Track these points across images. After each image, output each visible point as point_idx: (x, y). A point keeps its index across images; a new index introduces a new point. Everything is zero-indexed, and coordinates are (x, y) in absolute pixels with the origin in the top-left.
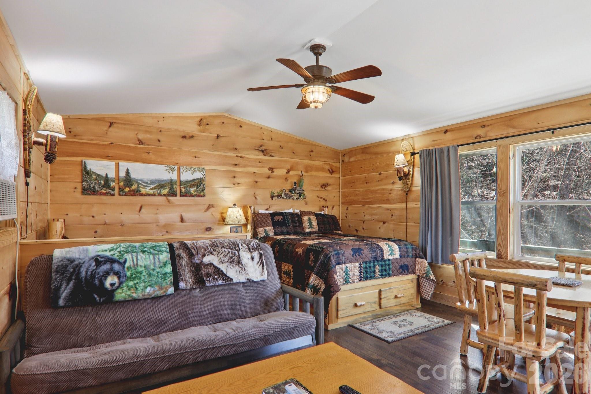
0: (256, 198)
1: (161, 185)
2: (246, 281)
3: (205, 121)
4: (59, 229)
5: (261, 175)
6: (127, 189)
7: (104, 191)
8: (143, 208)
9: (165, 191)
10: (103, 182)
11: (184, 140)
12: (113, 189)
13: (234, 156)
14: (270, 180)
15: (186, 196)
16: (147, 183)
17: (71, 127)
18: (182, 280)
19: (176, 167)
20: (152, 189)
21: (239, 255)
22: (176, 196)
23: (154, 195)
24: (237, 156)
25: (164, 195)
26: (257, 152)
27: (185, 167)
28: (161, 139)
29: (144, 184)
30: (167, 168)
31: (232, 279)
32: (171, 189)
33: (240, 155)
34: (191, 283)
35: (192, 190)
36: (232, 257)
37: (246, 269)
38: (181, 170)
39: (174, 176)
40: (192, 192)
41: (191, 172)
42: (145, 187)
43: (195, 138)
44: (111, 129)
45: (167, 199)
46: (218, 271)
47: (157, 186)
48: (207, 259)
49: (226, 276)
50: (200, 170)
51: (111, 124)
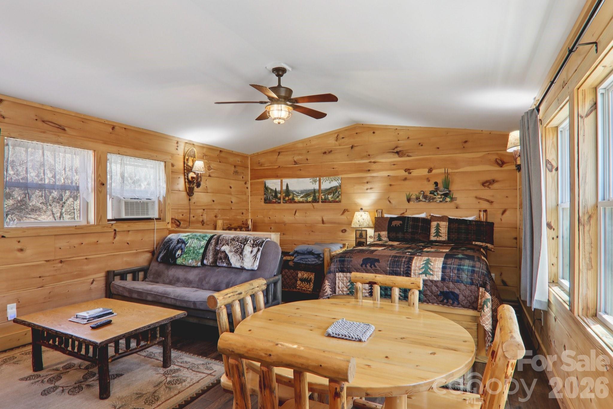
0: (390, 202)
1: (307, 194)
2: (240, 267)
3: (341, 136)
4: (220, 225)
5: (396, 178)
6: (287, 198)
7: (274, 201)
8: (297, 212)
9: (310, 199)
10: (274, 194)
11: (325, 155)
12: (280, 199)
13: (367, 163)
14: (407, 182)
15: (325, 202)
16: (298, 193)
17: (259, 160)
18: (206, 259)
19: (318, 179)
20: (302, 197)
21: (243, 248)
22: (318, 202)
23: (302, 202)
24: (370, 162)
25: (310, 202)
26: (391, 155)
27: (324, 178)
28: (308, 158)
29: (296, 194)
30: (311, 180)
31: (231, 264)
32: (314, 196)
33: (373, 161)
34: (211, 262)
35: (330, 197)
36: (238, 249)
37: (244, 259)
38: (322, 181)
39: (316, 187)
40: (330, 198)
41: (328, 181)
42: (297, 197)
43: (333, 152)
44: (279, 157)
45: (313, 205)
46: (226, 257)
47: (305, 195)
48: (224, 248)
49: (229, 261)
50: (336, 179)
51: (279, 153)
